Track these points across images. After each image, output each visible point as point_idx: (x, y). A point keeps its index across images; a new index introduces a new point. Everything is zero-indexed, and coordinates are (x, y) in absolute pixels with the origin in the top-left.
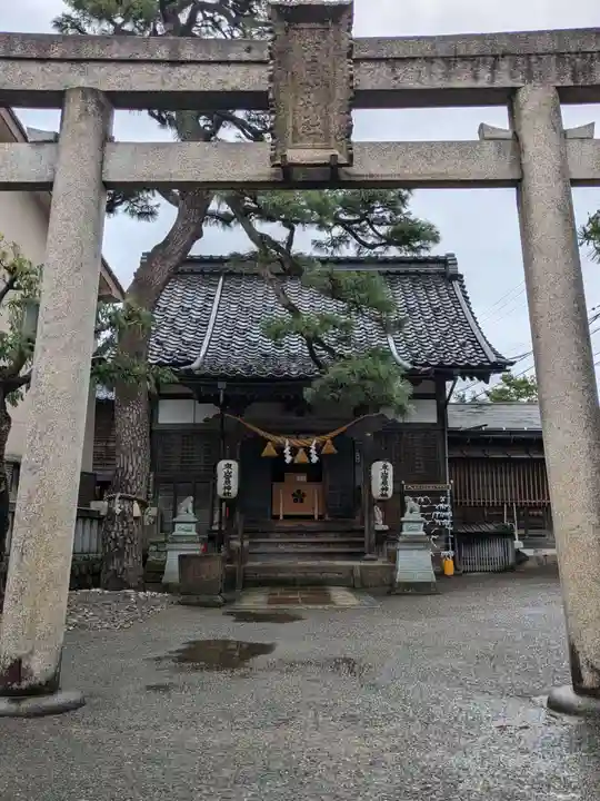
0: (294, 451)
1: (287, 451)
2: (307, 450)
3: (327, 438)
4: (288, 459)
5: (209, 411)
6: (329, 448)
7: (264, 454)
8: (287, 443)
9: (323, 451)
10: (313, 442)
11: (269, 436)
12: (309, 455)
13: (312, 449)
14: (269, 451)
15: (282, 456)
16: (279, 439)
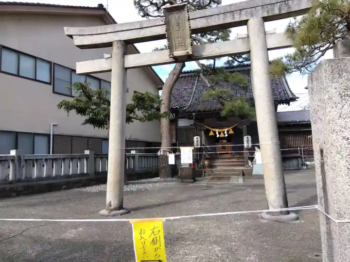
0: (220, 133)
1: (217, 133)
2: (224, 132)
3: (230, 128)
4: (218, 136)
5: (192, 122)
6: (231, 132)
7: (210, 135)
8: (217, 131)
9: (229, 133)
10: (226, 130)
11: (211, 129)
12: (225, 134)
13: (226, 132)
14: (211, 134)
15: (216, 135)
16: (214, 130)
